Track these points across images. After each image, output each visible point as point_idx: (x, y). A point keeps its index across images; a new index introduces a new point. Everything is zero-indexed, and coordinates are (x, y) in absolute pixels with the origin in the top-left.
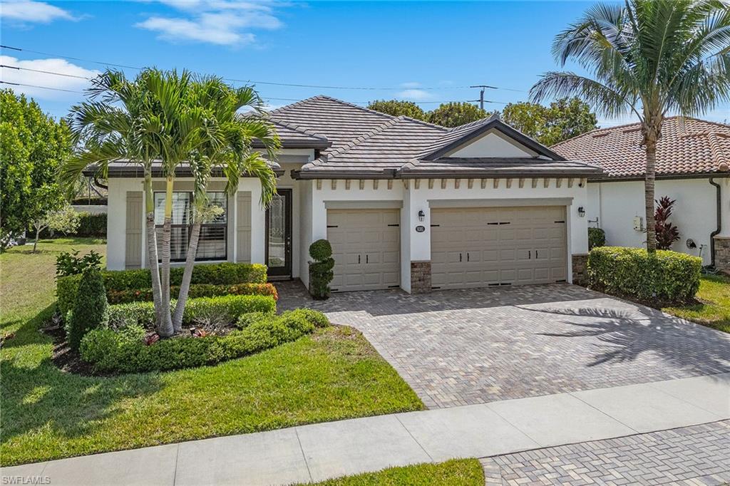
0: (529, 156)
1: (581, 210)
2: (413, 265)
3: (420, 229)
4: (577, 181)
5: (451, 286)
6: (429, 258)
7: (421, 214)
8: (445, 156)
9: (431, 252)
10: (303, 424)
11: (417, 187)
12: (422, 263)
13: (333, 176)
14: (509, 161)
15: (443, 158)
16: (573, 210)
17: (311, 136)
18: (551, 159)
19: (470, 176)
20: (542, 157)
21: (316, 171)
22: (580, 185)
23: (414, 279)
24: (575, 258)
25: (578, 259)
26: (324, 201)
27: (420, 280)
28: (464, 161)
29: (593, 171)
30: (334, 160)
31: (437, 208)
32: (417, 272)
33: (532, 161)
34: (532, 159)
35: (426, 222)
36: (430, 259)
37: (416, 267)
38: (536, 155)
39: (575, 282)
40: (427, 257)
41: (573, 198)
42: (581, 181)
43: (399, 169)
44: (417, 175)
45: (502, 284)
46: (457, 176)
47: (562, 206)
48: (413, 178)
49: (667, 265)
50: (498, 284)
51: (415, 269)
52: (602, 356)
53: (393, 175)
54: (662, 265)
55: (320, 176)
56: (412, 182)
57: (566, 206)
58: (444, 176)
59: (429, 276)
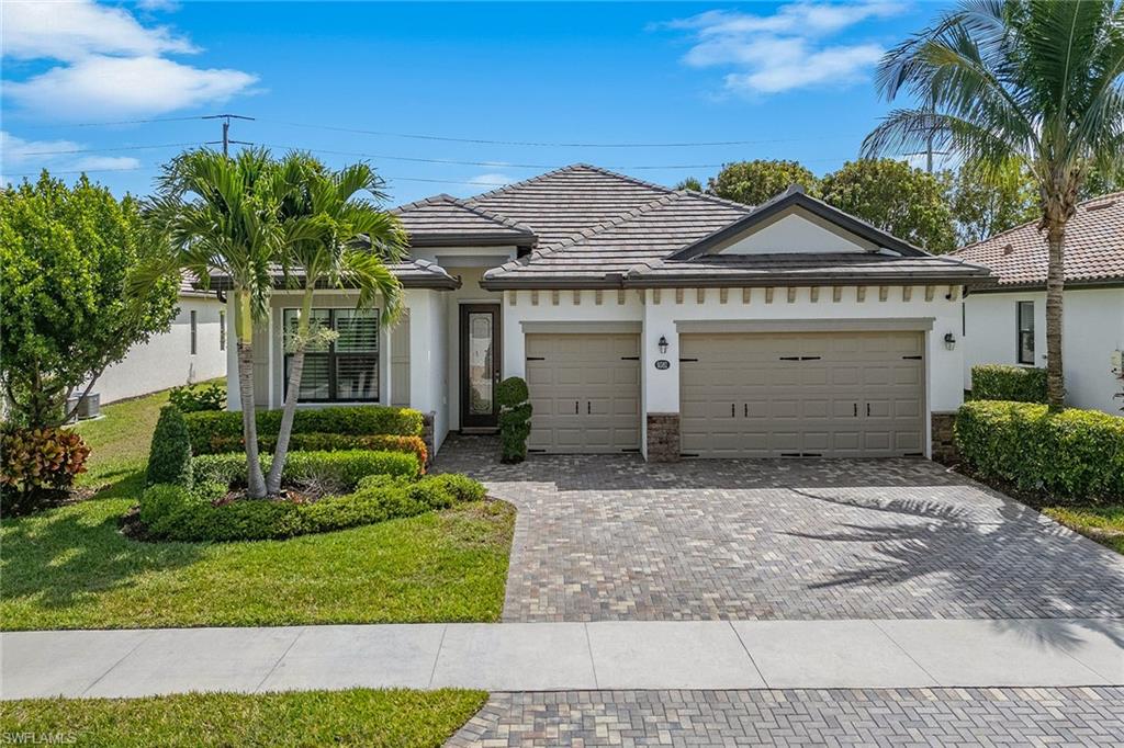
0: (861, 250)
1: (948, 338)
2: (651, 419)
3: (663, 365)
4: (942, 290)
5: (716, 453)
6: (676, 409)
7: (663, 342)
8: (713, 251)
9: (681, 401)
10: (320, 624)
11: (657, 302)
12: (664, 417)
13: (535, 285)
14: (821, 258)
15: (708, 256)
16: (934, 338)
17: (510, 227)
18: (899, 255)
19: (746, 284)
20: (884, 251)
21: (505, 278)
22: (948, 297)
23: (653, 440)
24: (938, 419)
25: (941, 420)
26: (521, 322)
27: (661, 443)
28: (742, 260)
29: (971, 273)
30: (541, 261)
31: (689, 334)
32: (655, 429)
33: (863, 258)
34: (864, 254)
35: (673, 355)
36: (678, 411)
37: (654, 422)
38: (873, 247)
39: (936, 458)
40: (672, 406)
41: (935, 319)
42: (951, 290)
43: (625, 274)
44: (657, 283)
45: (805, 455)
46: (723, 283)
47: (917, 332)
48: (650, 287)
49: (1066, 434)
50: (798, 455)
51: (654, 426)
52: (849, 573)
53: (619, 283)
54: (1057, 434)
55: (515, 285)
56: (649, 293)
57: (924, 332)
58: (701, 283)
59: (676, 437)
